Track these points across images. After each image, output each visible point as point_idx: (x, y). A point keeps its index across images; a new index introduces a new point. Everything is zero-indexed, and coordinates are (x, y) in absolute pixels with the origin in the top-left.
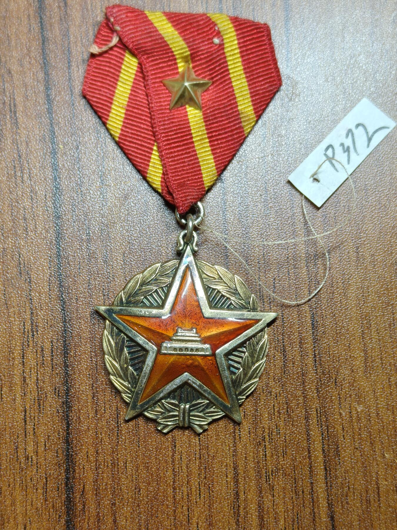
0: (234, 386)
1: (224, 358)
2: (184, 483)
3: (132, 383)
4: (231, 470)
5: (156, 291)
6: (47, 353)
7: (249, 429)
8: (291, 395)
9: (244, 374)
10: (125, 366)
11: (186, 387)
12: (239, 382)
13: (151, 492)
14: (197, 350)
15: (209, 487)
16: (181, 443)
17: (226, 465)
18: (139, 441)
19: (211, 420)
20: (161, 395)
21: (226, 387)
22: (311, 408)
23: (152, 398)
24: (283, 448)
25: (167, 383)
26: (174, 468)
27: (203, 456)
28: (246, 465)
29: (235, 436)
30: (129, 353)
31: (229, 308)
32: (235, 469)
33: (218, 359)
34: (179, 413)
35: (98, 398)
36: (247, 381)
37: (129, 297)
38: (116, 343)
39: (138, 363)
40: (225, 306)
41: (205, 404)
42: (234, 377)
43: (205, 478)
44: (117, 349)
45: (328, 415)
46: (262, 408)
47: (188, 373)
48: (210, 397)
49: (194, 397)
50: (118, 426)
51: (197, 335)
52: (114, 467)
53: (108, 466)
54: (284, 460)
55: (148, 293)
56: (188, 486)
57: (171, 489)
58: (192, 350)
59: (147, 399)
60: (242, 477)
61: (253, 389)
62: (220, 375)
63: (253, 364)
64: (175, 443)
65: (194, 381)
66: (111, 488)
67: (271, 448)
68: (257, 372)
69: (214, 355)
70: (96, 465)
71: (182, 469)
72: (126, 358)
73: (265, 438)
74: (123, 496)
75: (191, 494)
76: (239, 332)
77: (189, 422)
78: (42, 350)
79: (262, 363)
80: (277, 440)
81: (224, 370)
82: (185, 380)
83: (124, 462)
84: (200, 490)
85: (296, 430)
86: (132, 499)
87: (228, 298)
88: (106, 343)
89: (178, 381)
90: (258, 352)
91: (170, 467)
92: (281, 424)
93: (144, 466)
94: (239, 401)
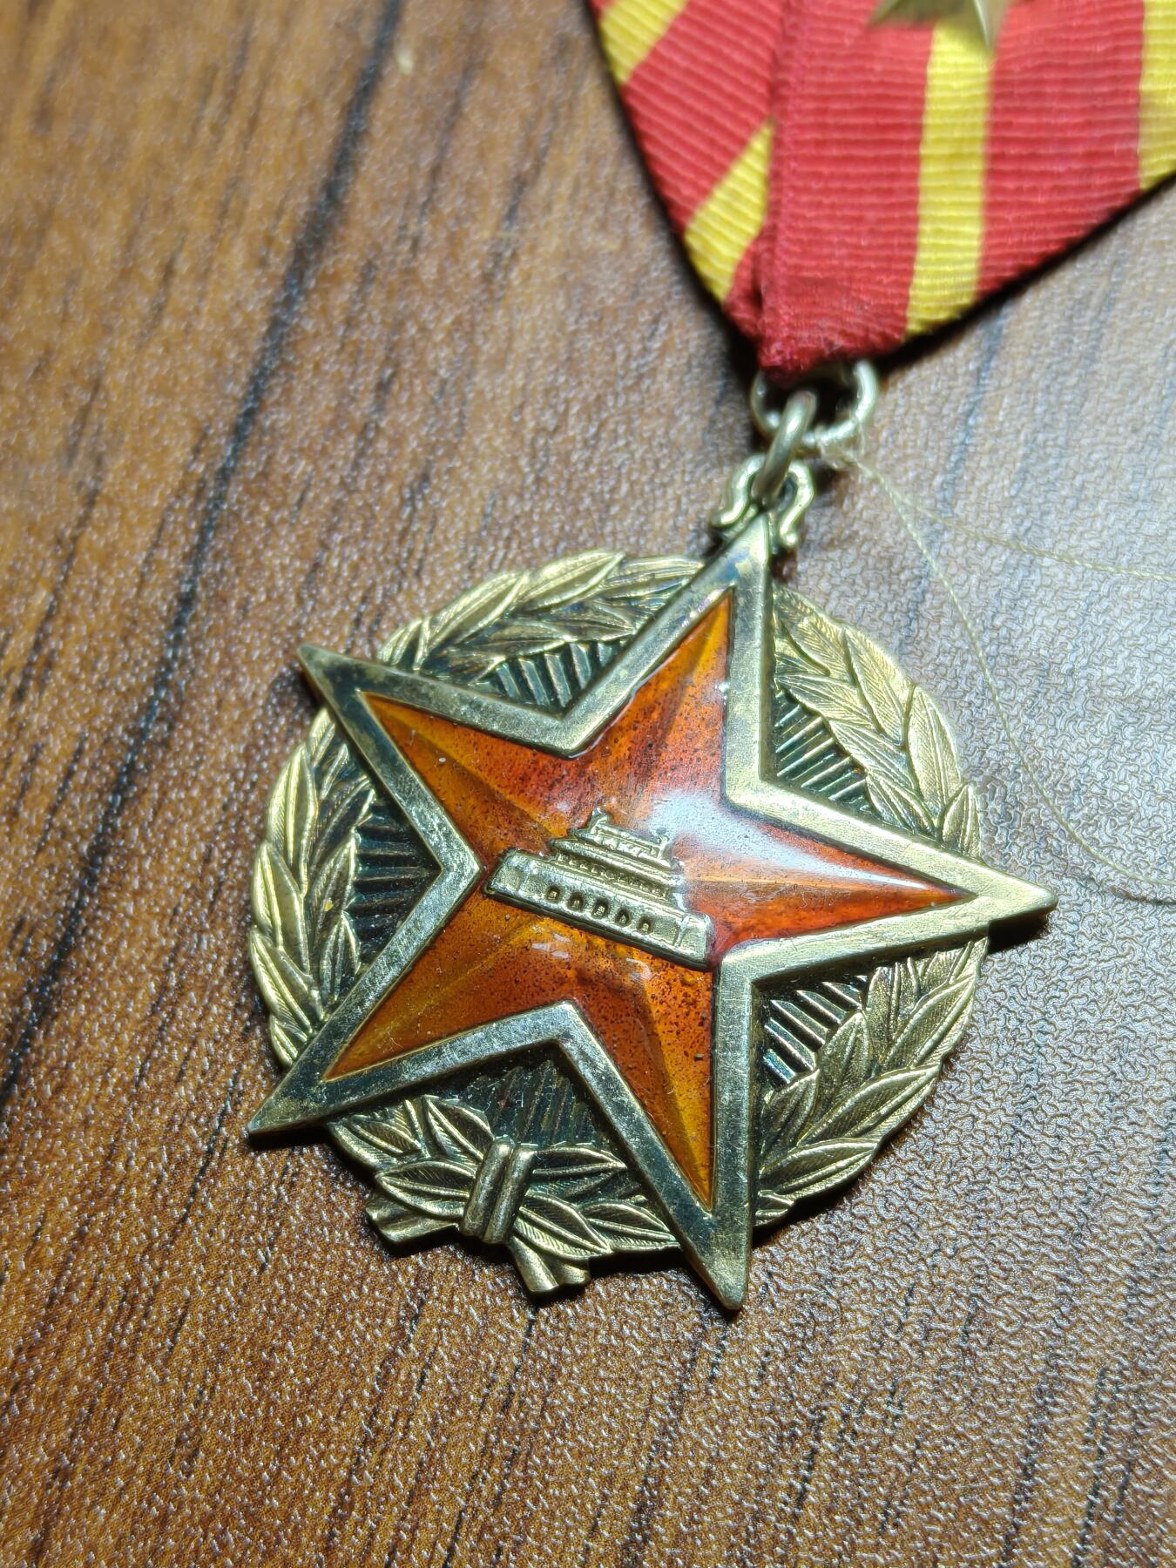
0: (755, 1136)
1: (753, 993)
2: (394, 1488)
3: (327, 984)
4: (622, 1506)
5: (565, 651)
6: (49, 775)
7: (767, 1354)
8: (1004, 1270)
9: (818, 1100)
10: (328, 905)
11: (549, 1068)
12: (786, 1125)
13: (240, 1480)
14: (647, 922)
15: (499, 1551)
16: (447, 1316)
17: (609, 1481)
18: (271, 1246)
19: (609, 1251)
20: (429, 1069)
21: (721, 1125)
22: (1080, 1359)
23: (386, 1068)
24: (892, 1488)
25: (472, 1026)
26: (375, 1413)
27: (521, 1403)
28: (699, 1511)
29: (693, 1360)
30: (363, 858)
31: (844, 804)
32: (640, 1510)
33: (723, 992)
34: (478, 1174)
35: (173, 1015)
36: (825, 1136)
37: (448, 641)
38: (325, 806)
39: (384, 910)
40: (833, 791)
41: (606, 1171)
42: (767, 1099)
43: (497, 1502)
44: (322, 832)
45: (1146, 1412)
46: (855, 1281)
47: (577, 1007)
48: (633, 1143)
49: (565, 1122)
50: (210, 1152)
51: (666, 864)
52: (129, 1318)
53: (102, 1304)
54: (877, 1547)
55: (530, 646)
56: (405, 1513)
57: (327, 1500)
58: (624, 914)
59: (366, 1070)
60: (662, 1554)
61: (837, 1179)
62: (713, 1061)
63: (874, 1070)
64: (422, 1303)
65: (588, 1050)
66: (79, 1401)
67: (833, 1470)
68: (883, 1110)
69: (711, 967)
70: (57, 1282)
71: (407, 1427)
72: (343, 876)
73: (822, 1419)
74: (115, 1455)
75: (408, 1550)
76: (854, 911)
77: (511, 1231)
78: (33, 760)
79: (915, 1078)
80: (876, 1450)
81: (737, 1048)
82: (553, 1032)
83: (173, 1310)
84: (451, 1550)
85: (979, 1431)
86: (148, 1482)
87: (855, 765)
88: (286, 796)
89: (520, 1031)
90: (915, 1028)
91: (361, 1397)
92: (915, 1380)
93: (251, 1358)
94: (759, 1213)
